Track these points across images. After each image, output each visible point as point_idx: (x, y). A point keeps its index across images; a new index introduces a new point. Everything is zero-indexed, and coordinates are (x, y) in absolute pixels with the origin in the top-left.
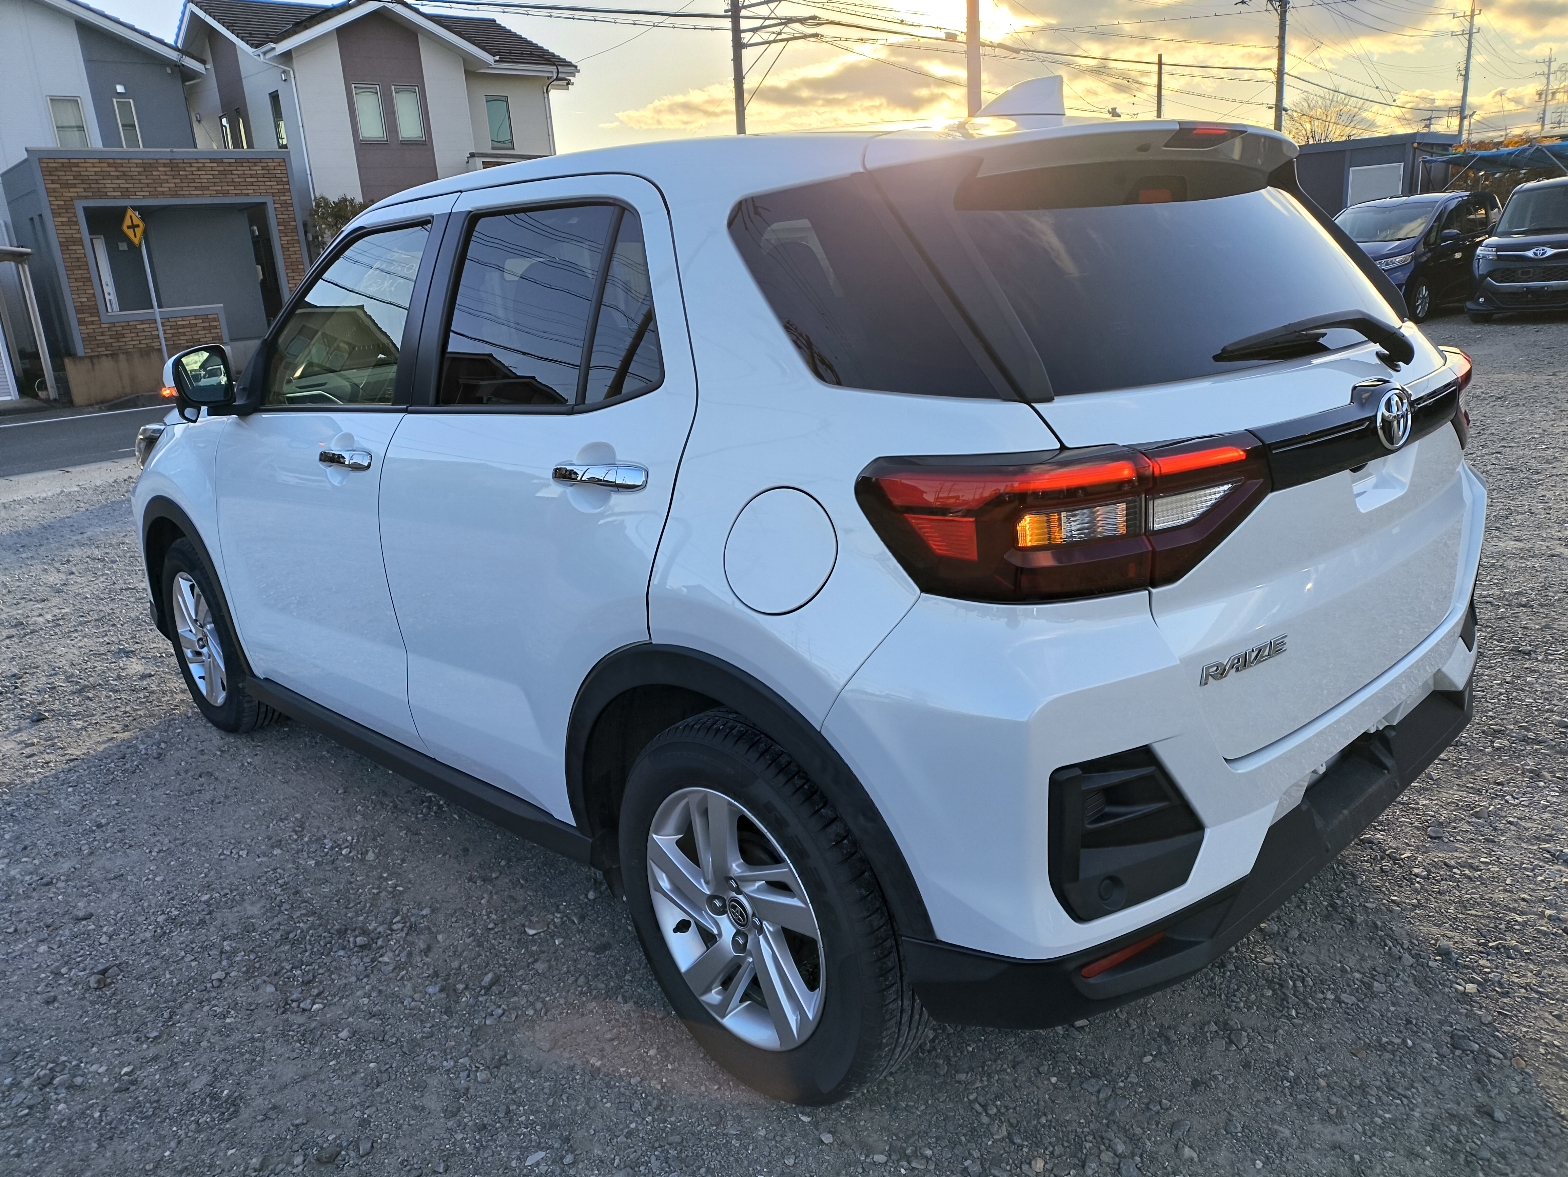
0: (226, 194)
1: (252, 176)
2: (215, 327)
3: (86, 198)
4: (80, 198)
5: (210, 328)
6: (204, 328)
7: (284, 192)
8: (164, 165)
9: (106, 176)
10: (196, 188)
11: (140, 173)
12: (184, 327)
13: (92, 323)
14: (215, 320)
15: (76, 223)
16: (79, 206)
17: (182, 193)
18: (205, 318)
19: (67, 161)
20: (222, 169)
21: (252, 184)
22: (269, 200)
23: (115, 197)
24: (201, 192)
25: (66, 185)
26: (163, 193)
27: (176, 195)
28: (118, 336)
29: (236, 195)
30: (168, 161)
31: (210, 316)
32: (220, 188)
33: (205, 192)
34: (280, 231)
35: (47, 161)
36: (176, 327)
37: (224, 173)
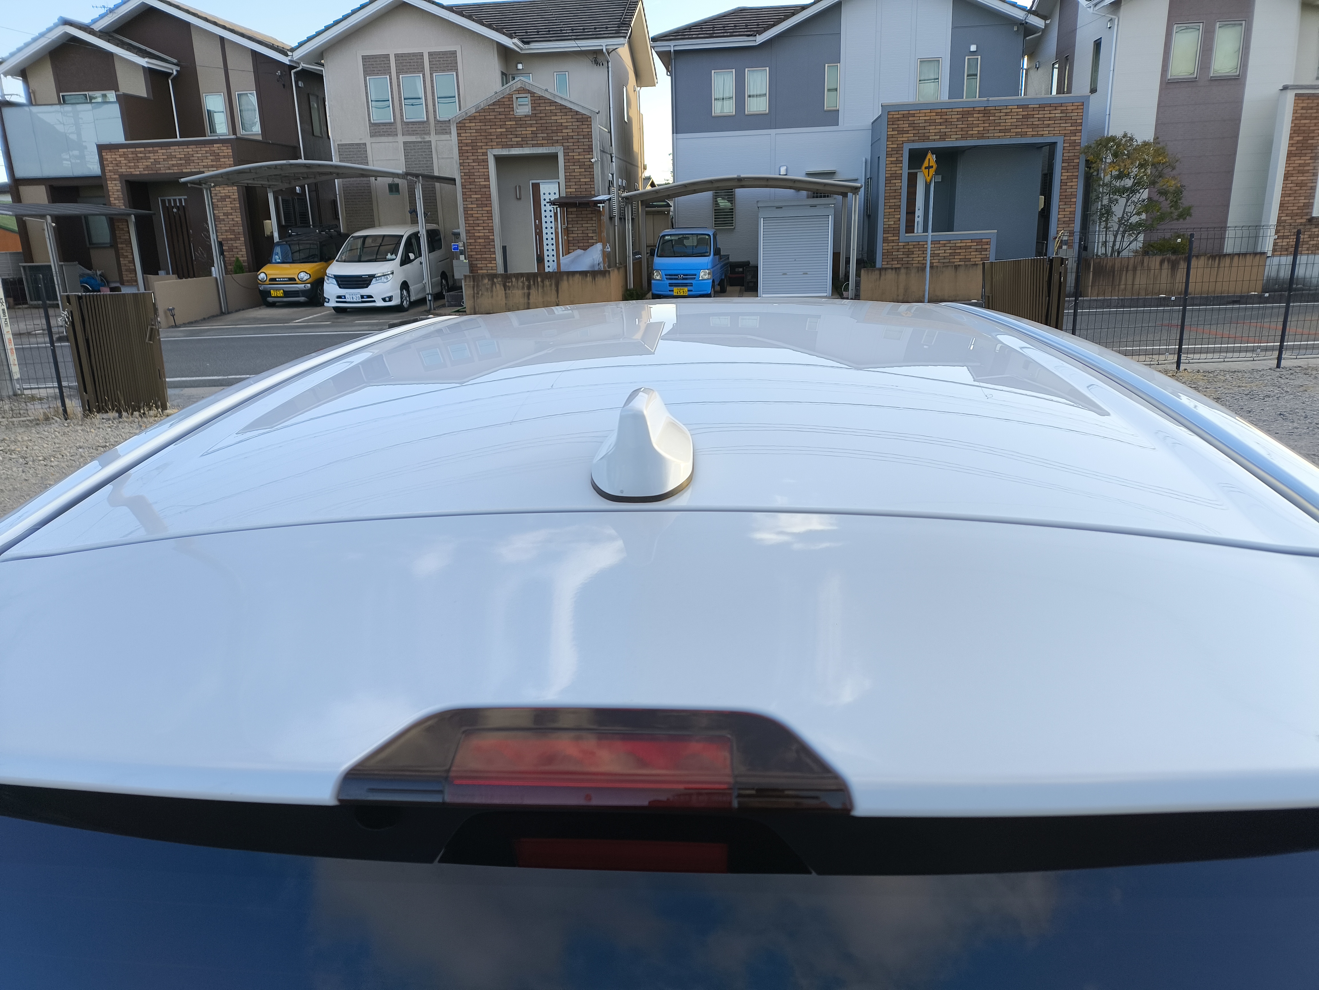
0: (1024, 135)
1: (1050, 119)
2: (986, 250)
3: (913, 141)
4: (909, 141)
5: (980, 251)
6: (976, 250)
7: (1074, 133)
8: (979, 112)
9: (932, 122)
10: (1000, 131)
11: (958, 120)
12: (960, 248)
13: (893, 241)
14: (987, 243)
15: (901, 162)
16: (906, 148)
17: (988, 135)
18: (979, 241)
19: (907, 112)
20: (1026, 113)
21: (1048, 126)
22: (1060, 141)
23: (934, 140)
24: (1003, 134)
25: (901, 132)
27: (982, 137)
28: (909, 253)
29: (1033, 136)
30: (983, 109)
31: (983, 240)
32: (1020, 130)
33: (1006, 134)
34: (1063, 168)
35: (893, 113)
36: (956, 248)
37: (1026, 117)
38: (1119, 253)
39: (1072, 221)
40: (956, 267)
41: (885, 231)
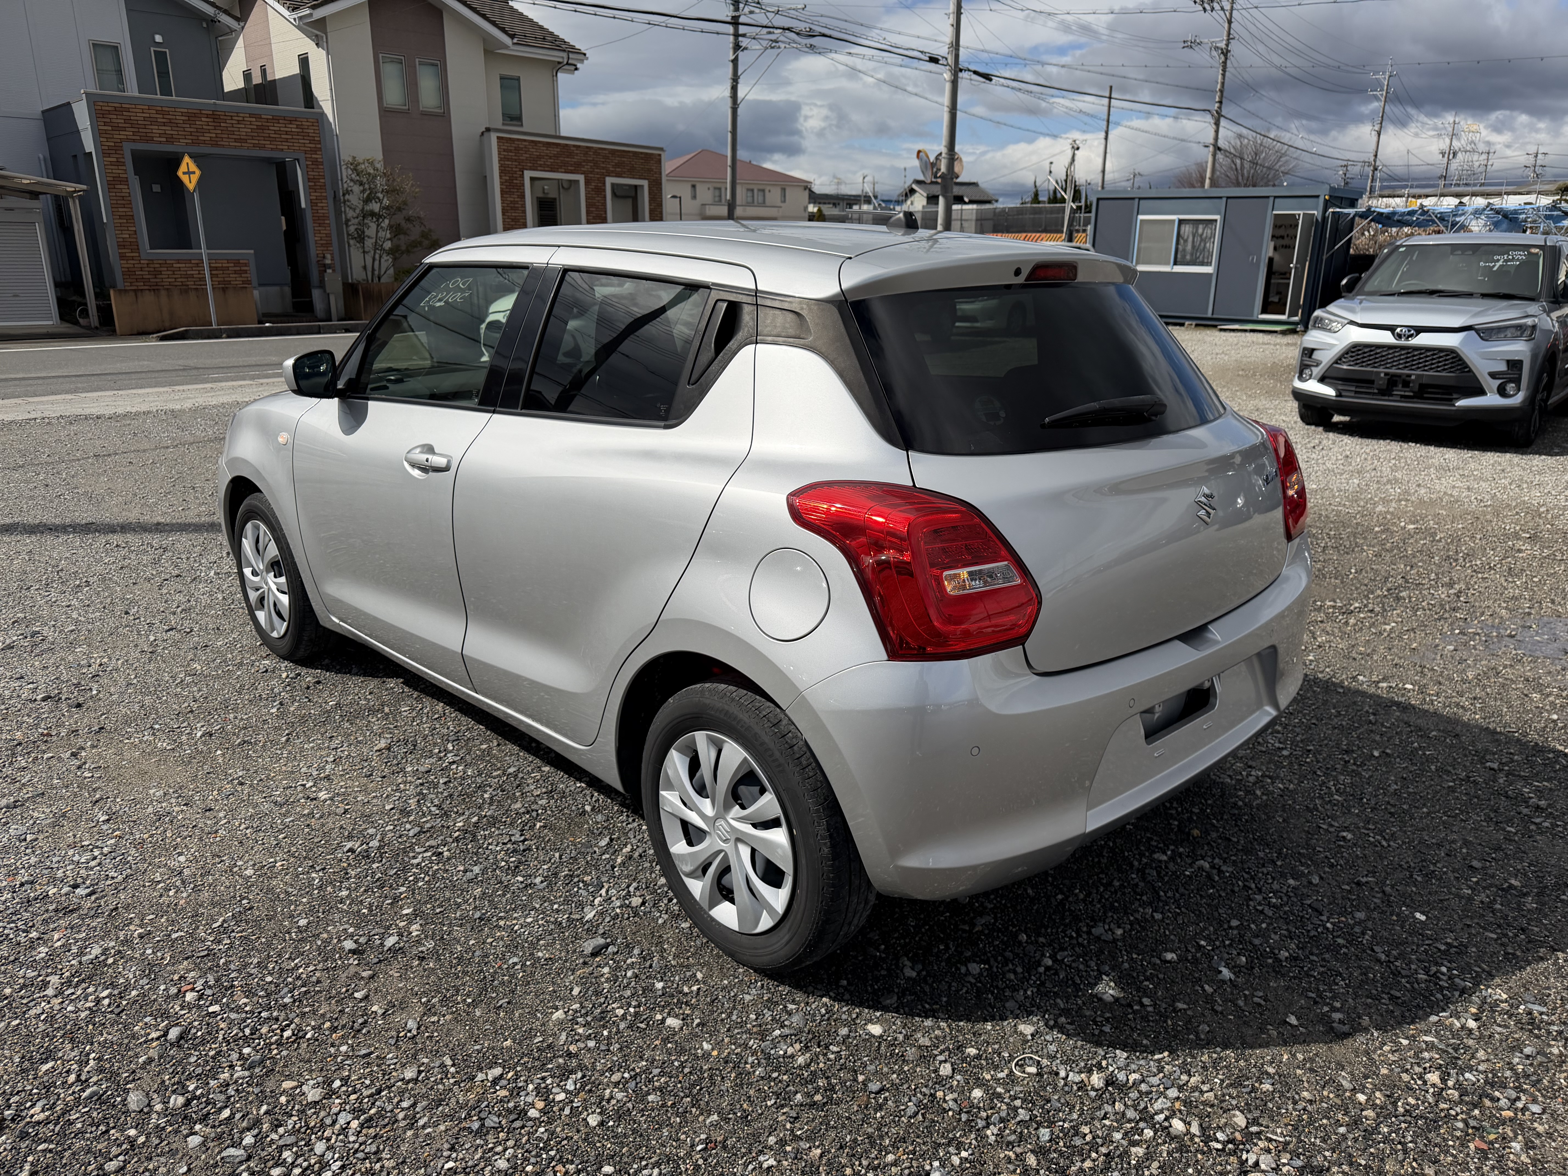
0: (262, 147)
1: (287, 133)
2: (245, 272)
3: (134, 141)
4: (128, 140)
5: (241, 272)
6: (235, 272)
7: (315, 151)
8: (208, 116)
9: (154, 122)
10: (236, 140)
11: (184, 122)
12: (217, 269)
13: (133, 258)
14: (246, 265)
15: (124, 164)
16: (127, 148)
17: (223, 143)
18: (237, 263)
19: (118, 105)
21: (287, 140)
22: (302, 157)
24: (239, 144)
25: (117, 128)
26: (204, 142)
27: (217, 145)
28: (156, 273)
29: (270, 149)
30: (211, 113)
31: (241, 261)
33: (243, 144)
34: (310, 187)
35: (100, 104)
37: (261, 128)
38: (379, 279)
39: (329, 244)
41: (120, 246)
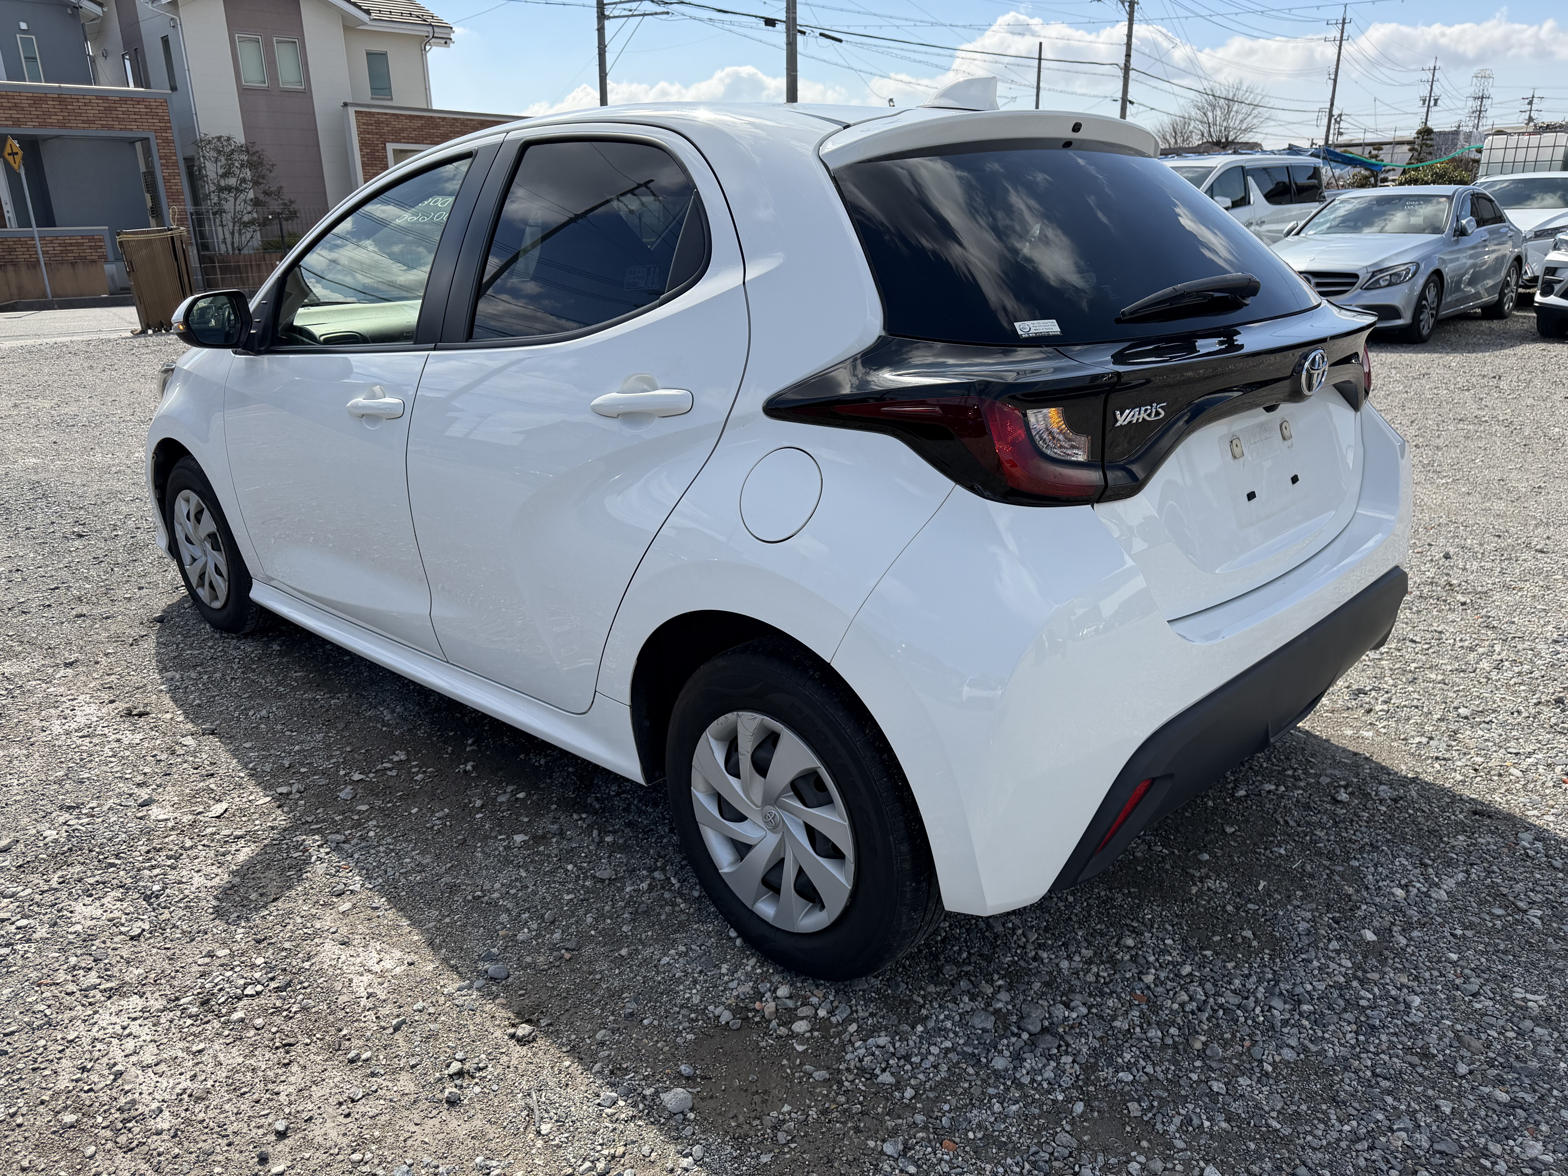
0: (111, 128)
1: (135, 113)
2: (101, 247)
5: (97, 247)
6: (90, 247)
7: (166, 129)
8: (53, 99)
10: (83, 122)
11: (30, 105)
12: (71, 245)
14: (100, 240)
18: (91, 238)
20: (107, 105)
21: (135, 120)
22: (151, 136)
26: (51, 124)
27: (64, 127)
28: (11, 250)
29: (119, 129)
30: (54, 95)
31: (95, 237)
32: (105, 122)
33: (91, 125)
34: (163, 165)
36: (64, 245)
37: (109, 109)
38: (240, 250)
40: (73, 264)
